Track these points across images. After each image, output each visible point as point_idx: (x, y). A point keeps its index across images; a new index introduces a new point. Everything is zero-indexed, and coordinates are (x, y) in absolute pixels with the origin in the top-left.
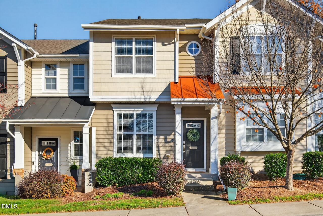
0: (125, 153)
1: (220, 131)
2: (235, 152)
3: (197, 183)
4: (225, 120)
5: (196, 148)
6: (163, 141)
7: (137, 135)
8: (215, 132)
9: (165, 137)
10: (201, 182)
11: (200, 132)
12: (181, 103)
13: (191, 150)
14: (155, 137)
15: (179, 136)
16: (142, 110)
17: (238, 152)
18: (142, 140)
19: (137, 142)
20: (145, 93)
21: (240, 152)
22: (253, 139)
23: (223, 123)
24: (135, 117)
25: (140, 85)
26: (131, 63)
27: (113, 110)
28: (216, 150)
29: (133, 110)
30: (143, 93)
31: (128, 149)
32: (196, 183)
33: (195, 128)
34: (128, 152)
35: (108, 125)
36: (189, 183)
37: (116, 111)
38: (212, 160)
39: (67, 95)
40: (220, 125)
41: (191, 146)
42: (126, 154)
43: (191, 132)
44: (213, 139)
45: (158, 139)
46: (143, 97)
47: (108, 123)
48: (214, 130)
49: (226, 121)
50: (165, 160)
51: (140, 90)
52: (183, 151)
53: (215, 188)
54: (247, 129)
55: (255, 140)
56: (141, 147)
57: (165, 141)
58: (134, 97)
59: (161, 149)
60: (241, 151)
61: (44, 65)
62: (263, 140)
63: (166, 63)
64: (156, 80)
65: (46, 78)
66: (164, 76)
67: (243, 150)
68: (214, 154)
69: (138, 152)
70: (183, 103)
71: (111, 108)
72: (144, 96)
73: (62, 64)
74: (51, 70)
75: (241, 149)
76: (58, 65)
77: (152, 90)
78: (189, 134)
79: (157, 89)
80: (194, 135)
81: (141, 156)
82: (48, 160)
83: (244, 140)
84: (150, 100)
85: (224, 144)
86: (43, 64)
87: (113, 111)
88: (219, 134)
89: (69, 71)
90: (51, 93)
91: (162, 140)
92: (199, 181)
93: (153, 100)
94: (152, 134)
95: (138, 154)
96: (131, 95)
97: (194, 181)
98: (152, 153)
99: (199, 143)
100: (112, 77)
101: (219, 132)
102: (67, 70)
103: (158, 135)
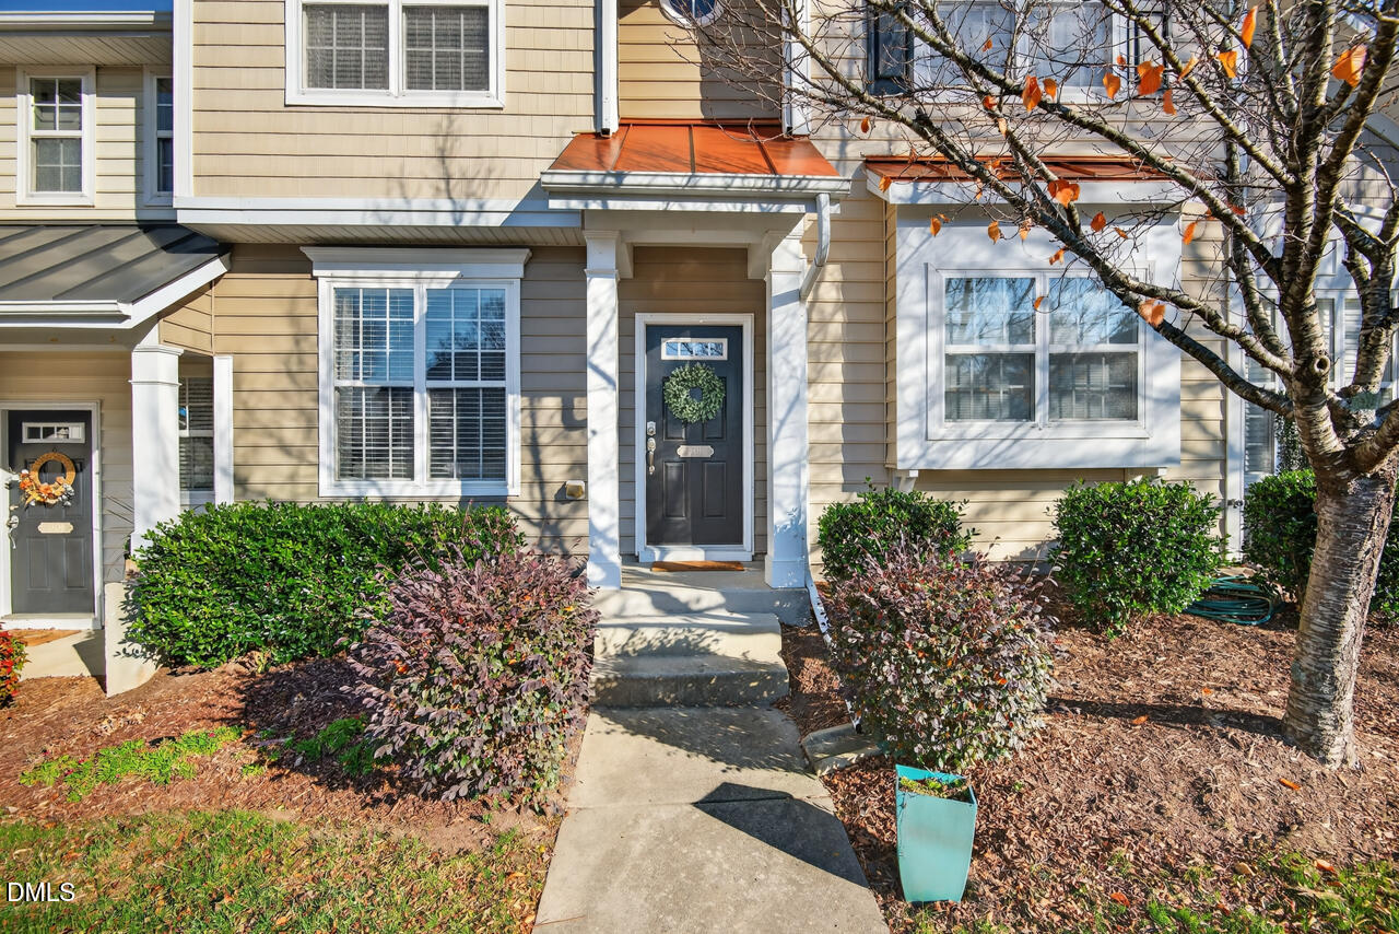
0: (376, 476)
1: (819, 372)
2: (890, 471)
3: (696, 645)
4: (839, 317)
5: (706, 451)
6: (557, 420)
7: (432, 391)
8: (794, 369)
9: (563, 401)
10: (717, 640)
11: (723, 379)
12: (605, 204)
13: (684, 460)
14: (514, 402)
15: (604, 389)
16: (454, 274)
17: (908, 471)
18: (455, 418)
19: (434, 424)
20: (458, 188)
21: (914, 474)
22: (980, 409)
23: (835, 330)
24: (420, 307)
25: (428, 146)
26: (383, 38)
27: (315, 273)
28: (798, 462)
29: (412, 273)
30: (448, 184)
31: (391, 458)
32: (689, 644)
33: (701, 362)
34: (391, 472)
35: (297, 343)
36: (650, 645)
37: (329, 282)
38: (779, 517)
39: (131, 215)
40: (818, 339)
41: (687, 443)
42: (382, 482)
43: (684, 380)
44: (787, 407)
45: (533, 412)
46: (446, 205)
47: (298, 337)
48: (790, 358)
49: (848, 324)
50: (565, 509)
51: (432, 168)
52: (648, 465)
53: (795, 684)
54: (950, 359)
55: (988, 414)
56: (455, 448)
57: (564, 419)
58: (399, 203)
59: (547, 455)
60: (922, 465)
61: (23, 81)
62: (1030, 416)
63: (556, 39)
64: (507, 124)
65: (33, 139)
66: (544, 104)
67: (934, 462)
68: (794, 481)
69: (436, 472)
70: (614, 205)
71: (305, 267)
72: (450, 198)
73: (104, 79)
74: (57, 104)
75: (923, 456)
76: (87, 81)
77: (490, 171)
78: (673, 386)
79: (512, 169)
80: (696, 392)
81: (453, 488)
82: (47, 510)
83: (940, 409)
84: (477, 219)
85: (836, 432)
86: (19, 73)
87: (316, 278)
88: (811, 382)
89: (139, 108)
90: (57, 204)
91: (552, 417)
92: (709, 633)
93: (495, 221)
94: (504, 389)
95: (440, 482)
96: (388, 193)
97: (682, 637)
98: (501, 475)
99: (723, 430)
100: (286, 106)
101: (813, 376)
102: (133, 105)
103: (532, 392)
